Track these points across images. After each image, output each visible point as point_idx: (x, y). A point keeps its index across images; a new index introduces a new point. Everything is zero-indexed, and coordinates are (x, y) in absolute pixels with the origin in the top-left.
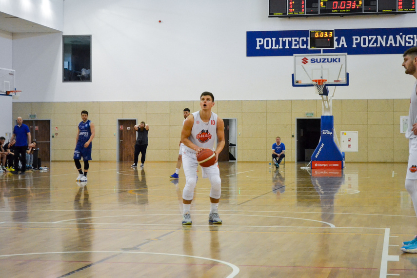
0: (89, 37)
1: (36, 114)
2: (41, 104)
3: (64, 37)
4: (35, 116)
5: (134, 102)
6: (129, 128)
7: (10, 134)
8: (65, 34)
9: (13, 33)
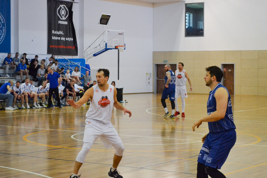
0: (202, 4)
1: (167, 60)
2: (171, 53)
3: (186, 4)
4: (167, 61)
5: (232, 51)
6: (230, 70)
7: (150, 74)
8: (187, 2)
9: (153, 3)
